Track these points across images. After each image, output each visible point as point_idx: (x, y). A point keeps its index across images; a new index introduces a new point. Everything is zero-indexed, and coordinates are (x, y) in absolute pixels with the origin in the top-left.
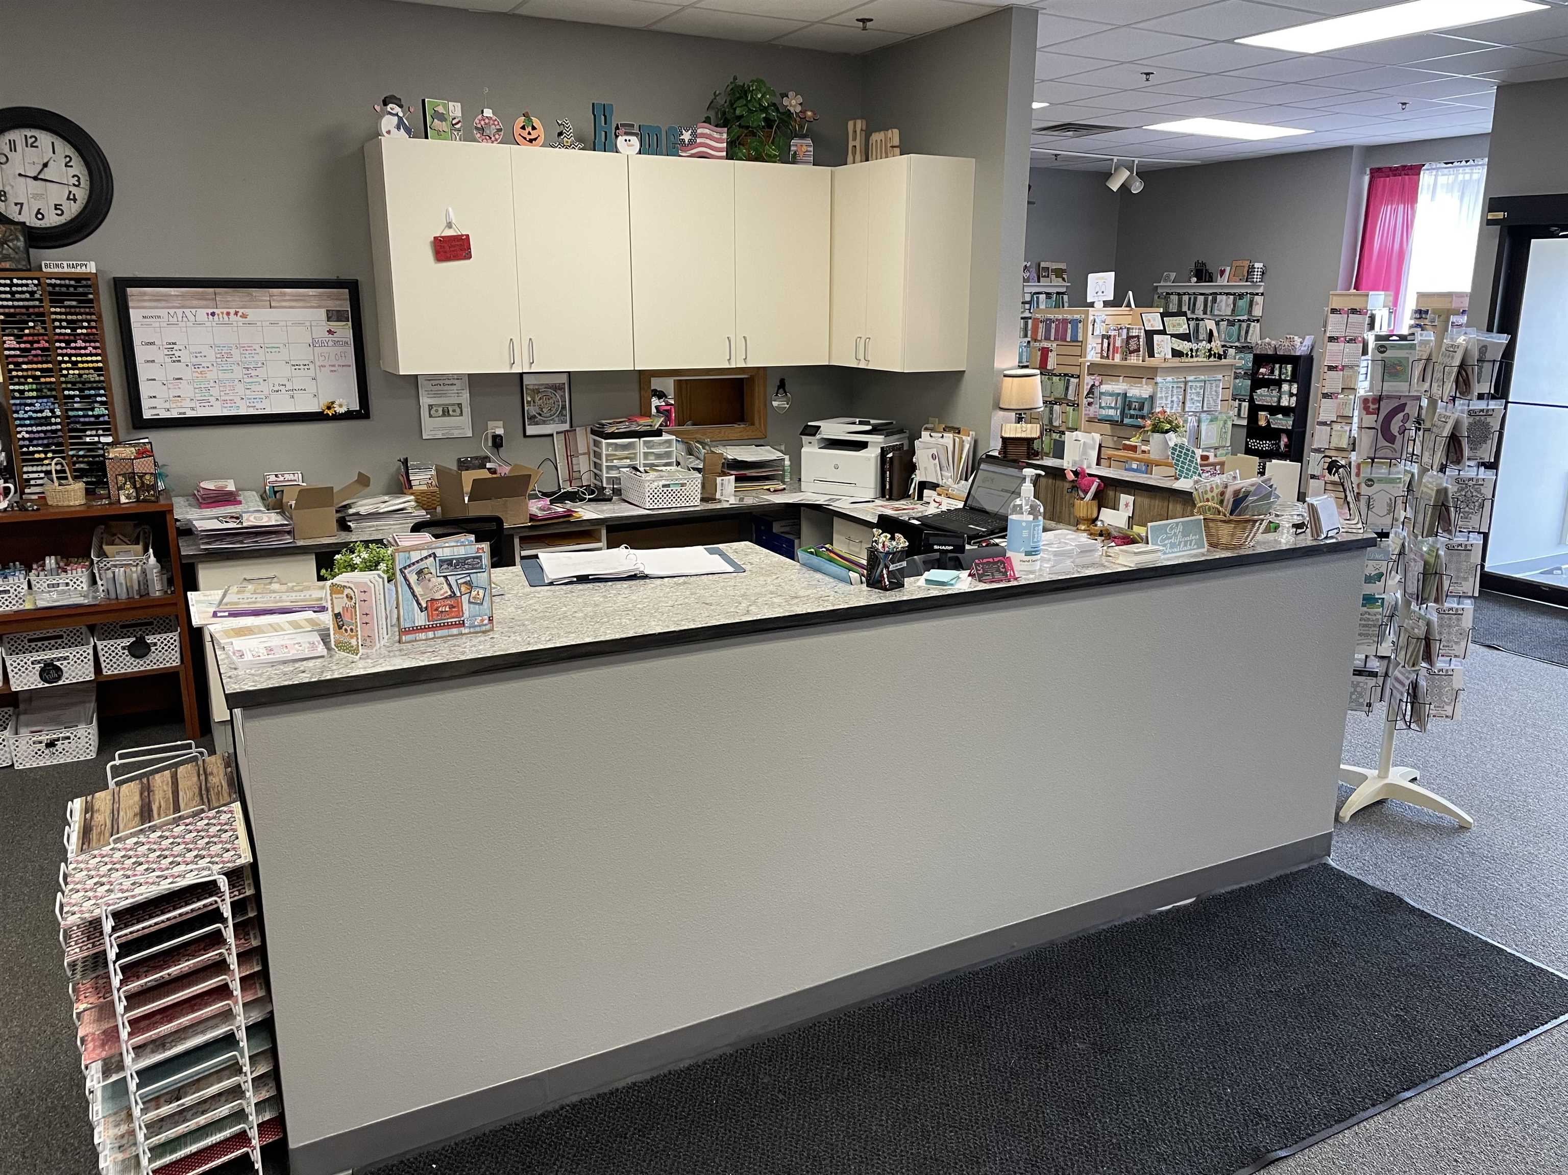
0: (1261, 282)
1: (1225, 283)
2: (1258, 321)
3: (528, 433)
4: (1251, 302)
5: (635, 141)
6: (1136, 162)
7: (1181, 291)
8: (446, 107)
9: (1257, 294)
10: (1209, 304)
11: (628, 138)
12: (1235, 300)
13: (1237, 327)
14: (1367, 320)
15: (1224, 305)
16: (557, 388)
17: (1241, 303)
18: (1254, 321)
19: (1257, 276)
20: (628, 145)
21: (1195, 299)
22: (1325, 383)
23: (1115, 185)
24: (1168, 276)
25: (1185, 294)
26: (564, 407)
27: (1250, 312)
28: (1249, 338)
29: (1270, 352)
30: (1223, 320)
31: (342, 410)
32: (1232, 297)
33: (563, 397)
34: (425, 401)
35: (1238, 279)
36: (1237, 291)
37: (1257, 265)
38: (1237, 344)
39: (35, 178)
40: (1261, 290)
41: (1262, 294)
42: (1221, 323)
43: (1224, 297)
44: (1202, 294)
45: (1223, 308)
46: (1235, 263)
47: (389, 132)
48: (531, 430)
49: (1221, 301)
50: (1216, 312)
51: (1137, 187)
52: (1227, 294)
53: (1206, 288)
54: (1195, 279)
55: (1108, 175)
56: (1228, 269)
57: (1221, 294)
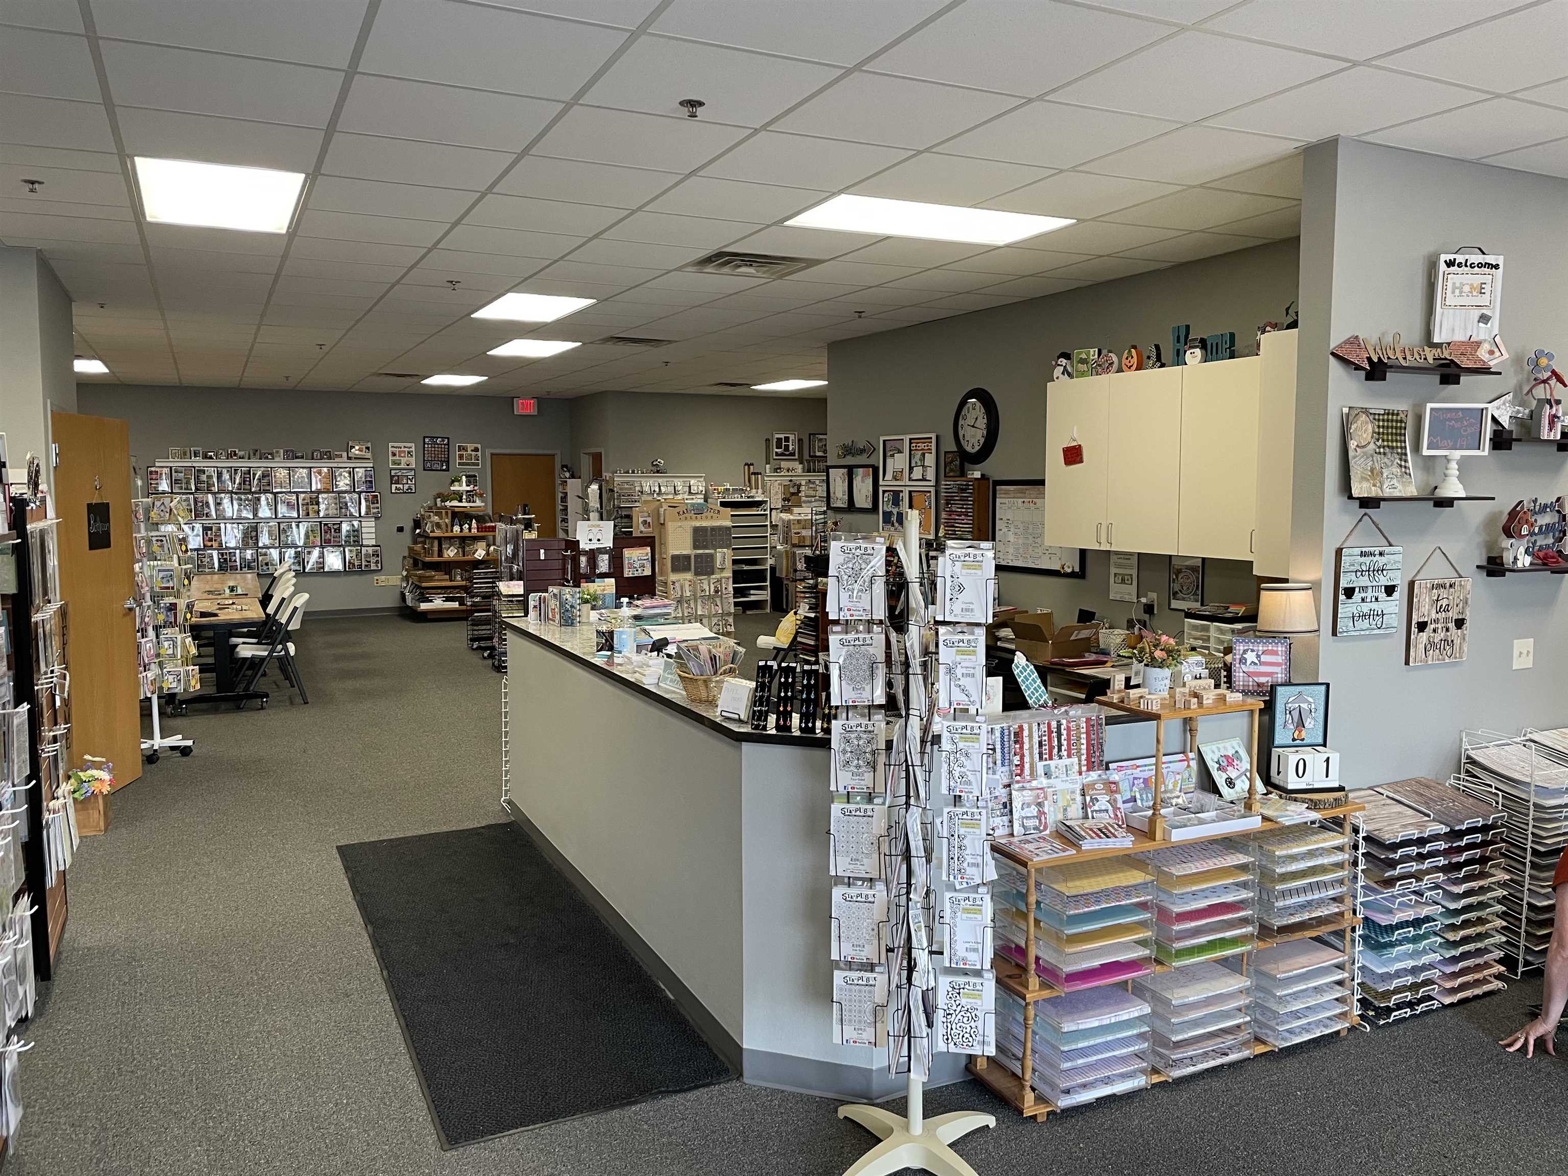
3: (1173, 606)
5: (1198, 352)
8: (1088, 354)
11: (1192, 351)
16: (1194, 569)
20: (1194, 356)
26: (1198, 586)
31: (1069, 570)
33: (1198, 578)
34: (1113, 570)
39: (973, 426)
47: (1057, 378)
48: (1175, 604)
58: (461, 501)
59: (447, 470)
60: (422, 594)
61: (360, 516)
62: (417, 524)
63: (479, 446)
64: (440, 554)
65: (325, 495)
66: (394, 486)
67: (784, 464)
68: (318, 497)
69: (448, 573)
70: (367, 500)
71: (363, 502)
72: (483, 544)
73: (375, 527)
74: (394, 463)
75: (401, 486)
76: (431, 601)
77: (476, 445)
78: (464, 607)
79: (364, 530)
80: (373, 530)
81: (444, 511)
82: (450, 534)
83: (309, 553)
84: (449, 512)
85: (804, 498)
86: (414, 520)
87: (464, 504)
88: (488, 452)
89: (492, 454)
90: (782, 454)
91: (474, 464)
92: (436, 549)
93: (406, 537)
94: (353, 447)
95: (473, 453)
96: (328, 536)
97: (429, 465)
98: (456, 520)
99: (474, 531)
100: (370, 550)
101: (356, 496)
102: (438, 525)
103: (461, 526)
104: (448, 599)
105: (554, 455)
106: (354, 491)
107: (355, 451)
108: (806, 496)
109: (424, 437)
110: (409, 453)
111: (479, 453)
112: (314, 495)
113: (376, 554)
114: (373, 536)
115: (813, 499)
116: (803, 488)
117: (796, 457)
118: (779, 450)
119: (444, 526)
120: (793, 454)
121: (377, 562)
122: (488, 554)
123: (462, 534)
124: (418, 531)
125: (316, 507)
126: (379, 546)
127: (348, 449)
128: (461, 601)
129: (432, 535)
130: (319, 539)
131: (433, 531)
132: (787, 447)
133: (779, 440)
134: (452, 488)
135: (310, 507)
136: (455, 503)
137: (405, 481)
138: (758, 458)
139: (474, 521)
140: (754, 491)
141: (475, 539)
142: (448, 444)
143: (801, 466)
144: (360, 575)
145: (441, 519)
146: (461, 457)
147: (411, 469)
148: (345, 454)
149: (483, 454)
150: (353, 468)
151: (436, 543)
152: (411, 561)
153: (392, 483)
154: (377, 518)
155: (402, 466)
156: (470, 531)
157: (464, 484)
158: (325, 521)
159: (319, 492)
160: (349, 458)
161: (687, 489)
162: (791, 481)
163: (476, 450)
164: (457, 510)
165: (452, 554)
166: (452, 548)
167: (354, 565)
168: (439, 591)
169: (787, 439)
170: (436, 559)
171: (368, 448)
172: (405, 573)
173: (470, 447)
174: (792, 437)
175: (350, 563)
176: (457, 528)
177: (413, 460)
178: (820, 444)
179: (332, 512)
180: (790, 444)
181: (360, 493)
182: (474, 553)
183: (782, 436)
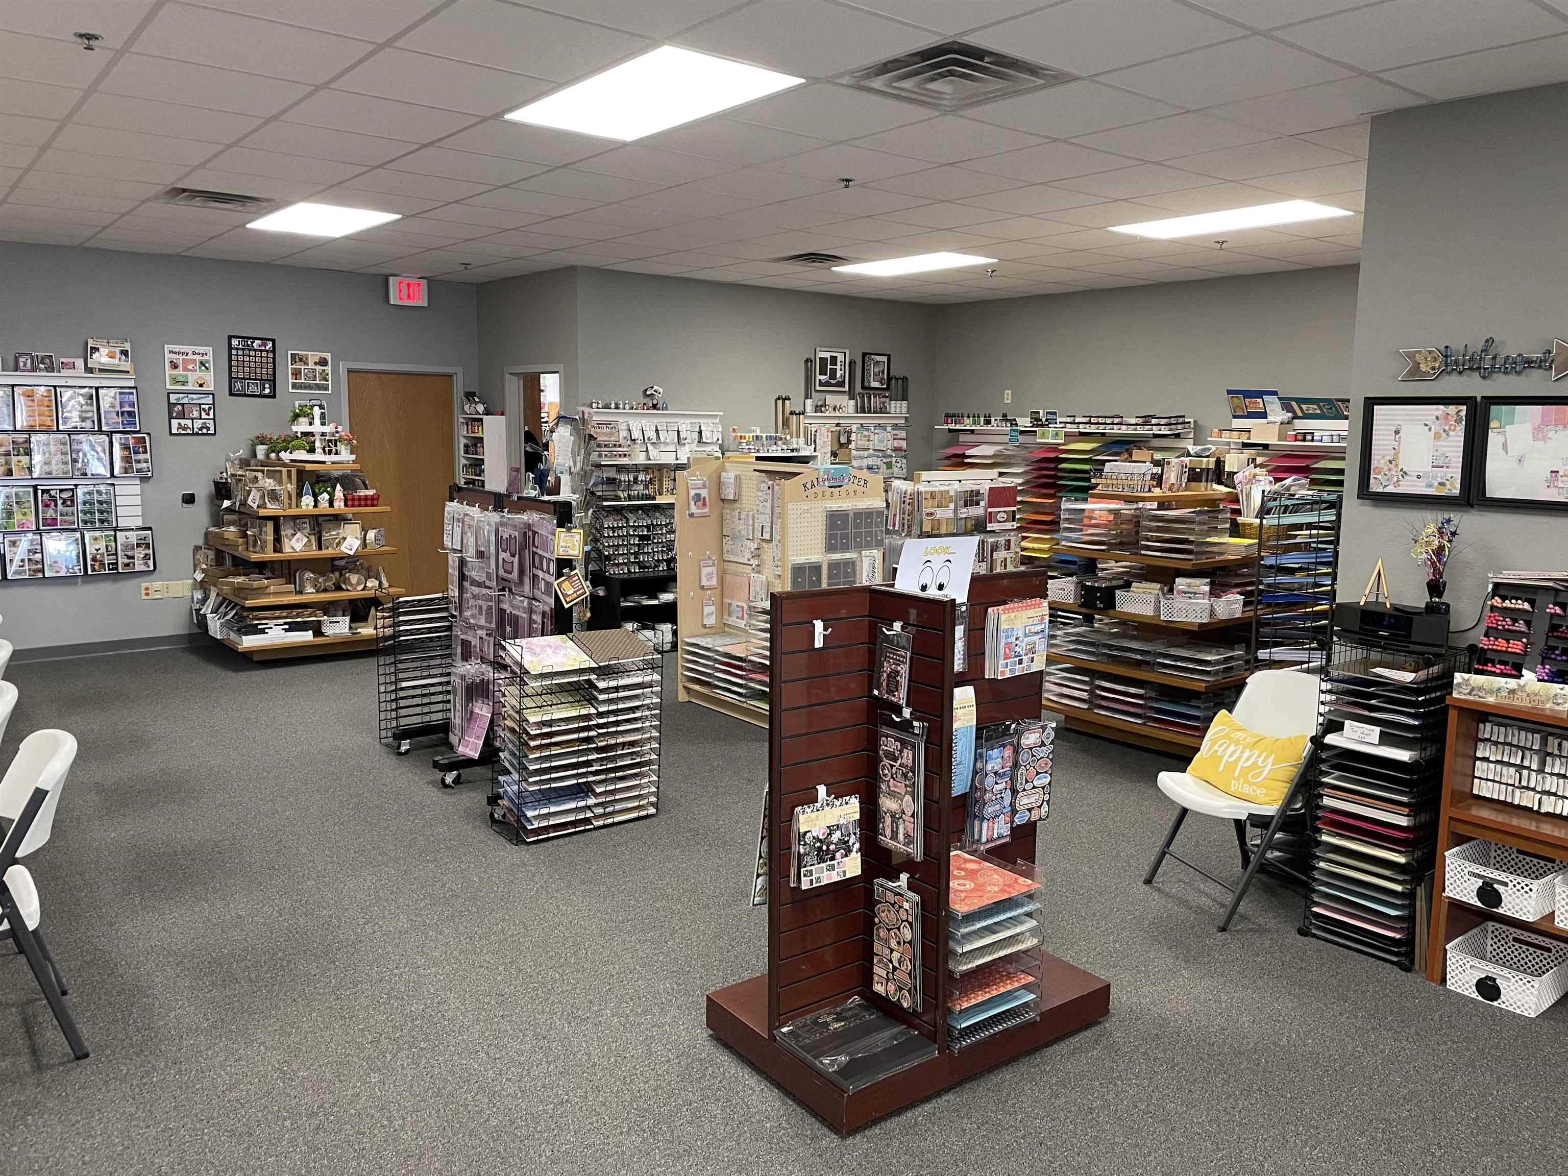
58: (312, 450)
59: (273, 395)
60: (239, 618)
61: (112, 475)
62: (222, 490)
63: (328, 356)
64: (278, 548)
65: (42, 437)
66: (175, 423)
67: (831, 399)
68: (28, 441)
69: (291, 580)
70: (126, 447)
71: (117, 448)
72: (356, 528)
73: (142, 495)
74: (175, 381)
75: (189, 423)
76: (263, 631)
77: (323, 355)
78: (320, 640)
79: (119, 501)
80: (138, 500)
81: (284, 470)
82: (294, 511)
83: (14, 544)
84: (294, 471)
85: (854, 452)
86: (216, 484)
87: (318, 456)
88: (343, 368)
89: (350, 371)
90: (827, 384)
91: (319, 387)
92: (270, 538)
93: (200, 513)
94: (95, 350)
95: (318, 368)
96: (50, 513)
97: (238, 385)
98: (307, 486)
99: (339, 505)
100: (133, 537)
101: (105, 438)
102: (274, 496)
103: (315, 496)
104: (293, 627)
105: (450, 376)
106: (100, 431)
107: (102, 358)
108: (857, 449)
109: (230, 338)
110: (202, 364)
111: (328, 369)
112: (21, 438)
113: (143, 544)
114: (139, 511)
115: (866, 454)
116: (853, 437)
117: (847, 388)
118: (823, 378)
119: (284, 497)
120: (841, 384)
121: (146, 557)
122: (364, 544)
123: (316, 512)
124: (226, 503)
125: (25, 460)
126: (150, 529)
127: (88, 352)
128: (318, 631)
129: (263, 512)
130: (33, 518)
131: (262, 506)
132: (834, 372)
133: (823, 361)
134: (295, 428)
135: (14, 459)
136: (301, 455)
137: (196, 414)
138: (796, 390)
139: (338, 487)
140: (794, 440)
141: (338, 519)
142: (274, 351)
143: (852, 402)
144: (115, 581)
145: (280, 483)
146: (297, 374)
147: (208, 394)
148: (80, 363)
149: (335, 370)
150: (97, 389)
151: (270, 527)
152: (211, 555)
153: (171, 417)
154: (144, 479)
155: (190, 387)
156: (331, 504)
157: (317, 421)
158: (44, 485)
159: (31, 431)
160: (89, 370)
161: (696, 435)
162: (838, 425)
163: (323, 362)
164: (308, 467)
165: (299, 546)
166: (299, 535)
167: (102, 564)
168: (278, 613)
169: (834, 360)
170: (269, 555)
171: (124, 353)
172: (199, 576)
173: (313, 357)
174: (840, 357)
175: (94, 559)
176: (307, 501)
177: (209, 378)
178: (877, 370)
179: (56, 468)
180: (838, 367)
181: (110, 434)
182: (339, 544)
183: (827, 355)
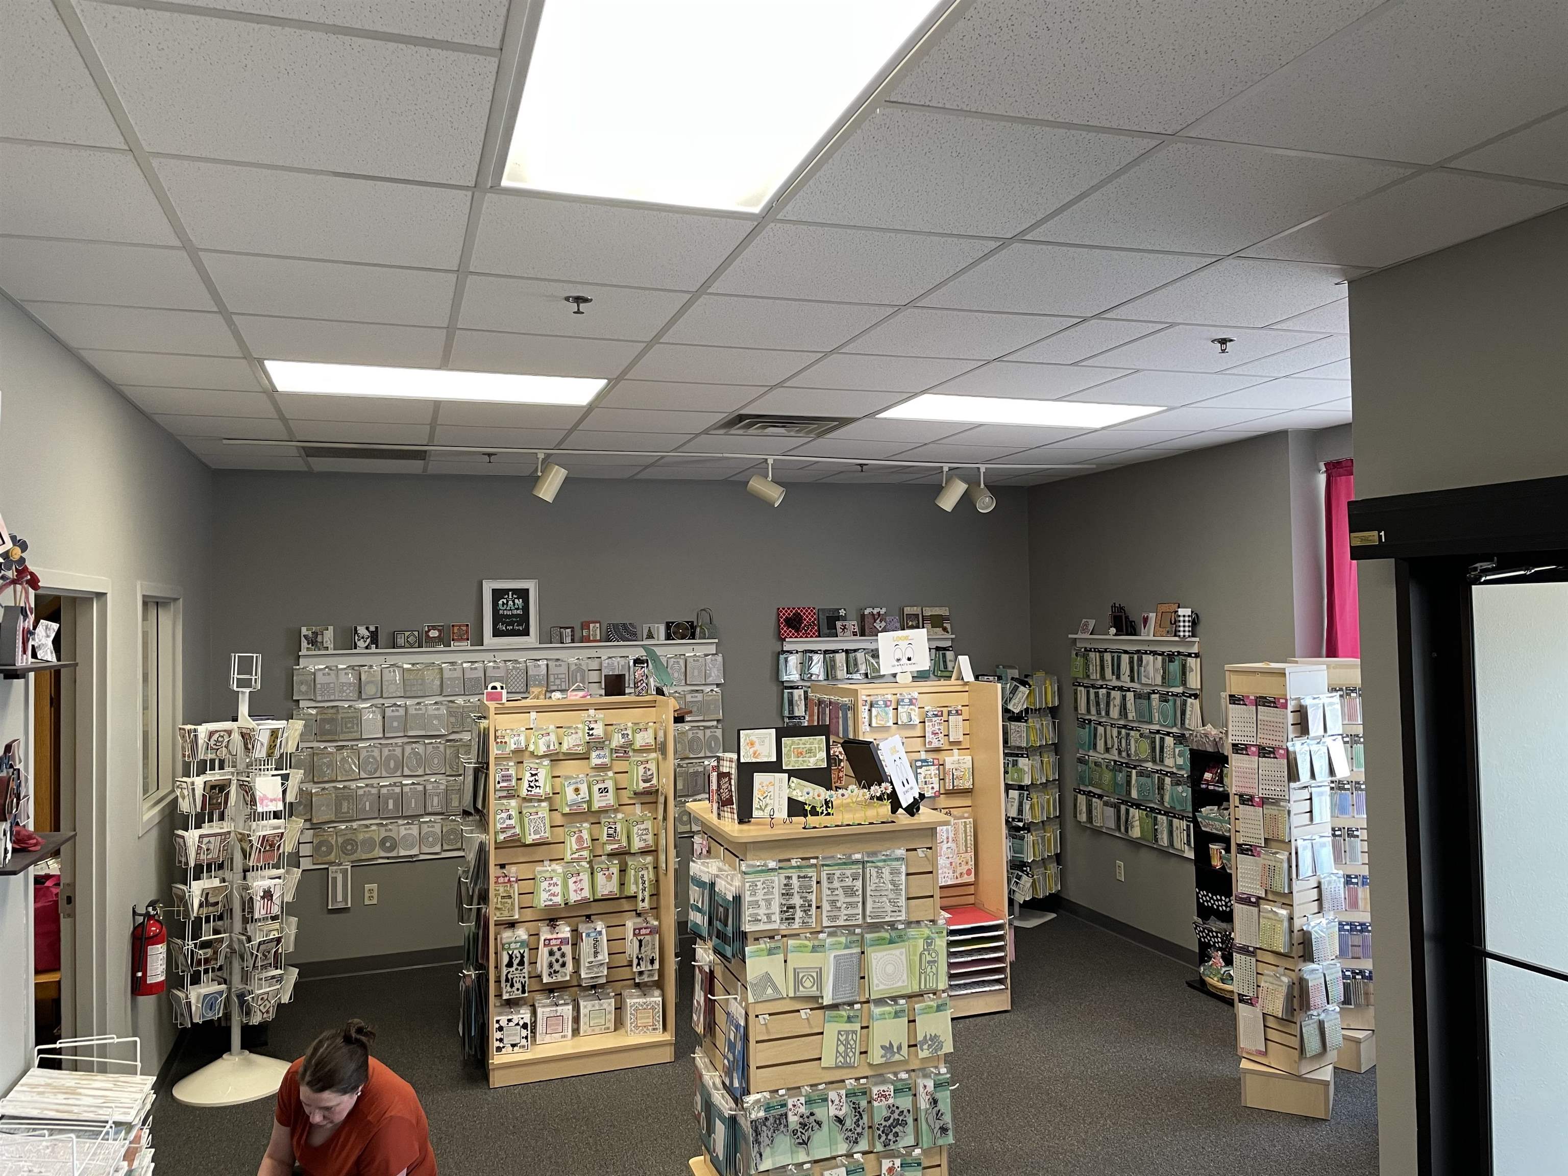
0: (1193, 636)
1: (1151, 638)
2: (1196, 696)
4: (1184, 667)
6: (982, 470)
7: (1102, 646)
9: (1190, 655)
10: (1136, 668)
12: (1163, 662)
13: (1171, 703)
14: (1291, 718)
15: (1152, 668)
17: (1175, 667)
18: (1190, 697)
19: (1184, 629)
21: (1119, 658)
22: (1240, 825)
23: (948, 502)
24: (1086, 625)
25: (1106, 651)
27: (1184, 683)
28: (1187, 722)
29: (1210, 749)
30: (1154, 693)
32: (1160, 658)
35: (1165, 631)
36: (1166, 649)
37: (1181, 612)
38: (1174, 730)
40: (1195, 649)
41: (1197, 655)
42: (1153, 696)
43: (1151, 657)
44: (1126, 652)
45: (1151, 674)
46: (1164, 608)
49: (1148, 664)
50: (1144, 680)
51: (986, 504)
52: (1154, 653)
53: (1127, 642)
54: (1113, 630)
55: (938, 489)
56: (1152, 616)
57: (1146, 653)
